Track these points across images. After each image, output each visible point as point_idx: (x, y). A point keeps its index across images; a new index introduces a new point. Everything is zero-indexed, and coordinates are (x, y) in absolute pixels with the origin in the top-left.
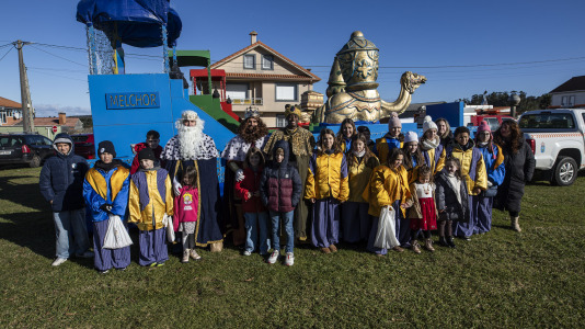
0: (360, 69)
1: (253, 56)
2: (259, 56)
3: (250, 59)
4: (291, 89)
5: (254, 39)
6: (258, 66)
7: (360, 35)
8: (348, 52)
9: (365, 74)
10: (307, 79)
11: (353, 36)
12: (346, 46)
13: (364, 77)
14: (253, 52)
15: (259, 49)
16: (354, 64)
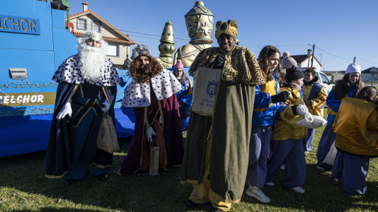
0: (203, 28)
1: (85, 21)
2: (89, 21)
3: (83, 22)
4: (114, 48)
5: (86, 8)
6: (89, 27)
7: (202, 4)
8: (196, 15)
9: (206, 33)
10: (125, 42)
11: (197, 4)
12: (193, 10)
13: (205, 35)
14: (85, 17)
15: (89, 16)
16: (199, 24)
